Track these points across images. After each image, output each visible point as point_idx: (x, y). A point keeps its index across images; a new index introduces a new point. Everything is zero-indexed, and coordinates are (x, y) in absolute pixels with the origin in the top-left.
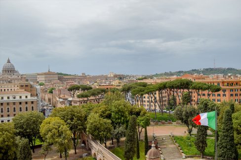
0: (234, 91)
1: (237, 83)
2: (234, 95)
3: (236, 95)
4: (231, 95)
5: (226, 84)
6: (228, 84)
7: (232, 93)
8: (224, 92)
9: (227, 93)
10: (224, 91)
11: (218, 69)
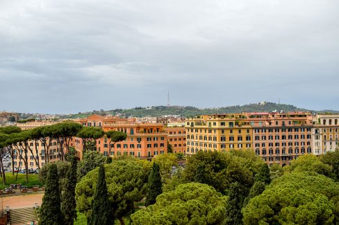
0: (152, 139)
1: (158, 129)
2: (153, 146)
3: (156, 145)
4: (148, 146)
5: (142, 130)
6: (145, 130)
7: (149, 142)
8: (139, 142)
9: (143, 143)
10: (139, 139)
11: (173, 107)
